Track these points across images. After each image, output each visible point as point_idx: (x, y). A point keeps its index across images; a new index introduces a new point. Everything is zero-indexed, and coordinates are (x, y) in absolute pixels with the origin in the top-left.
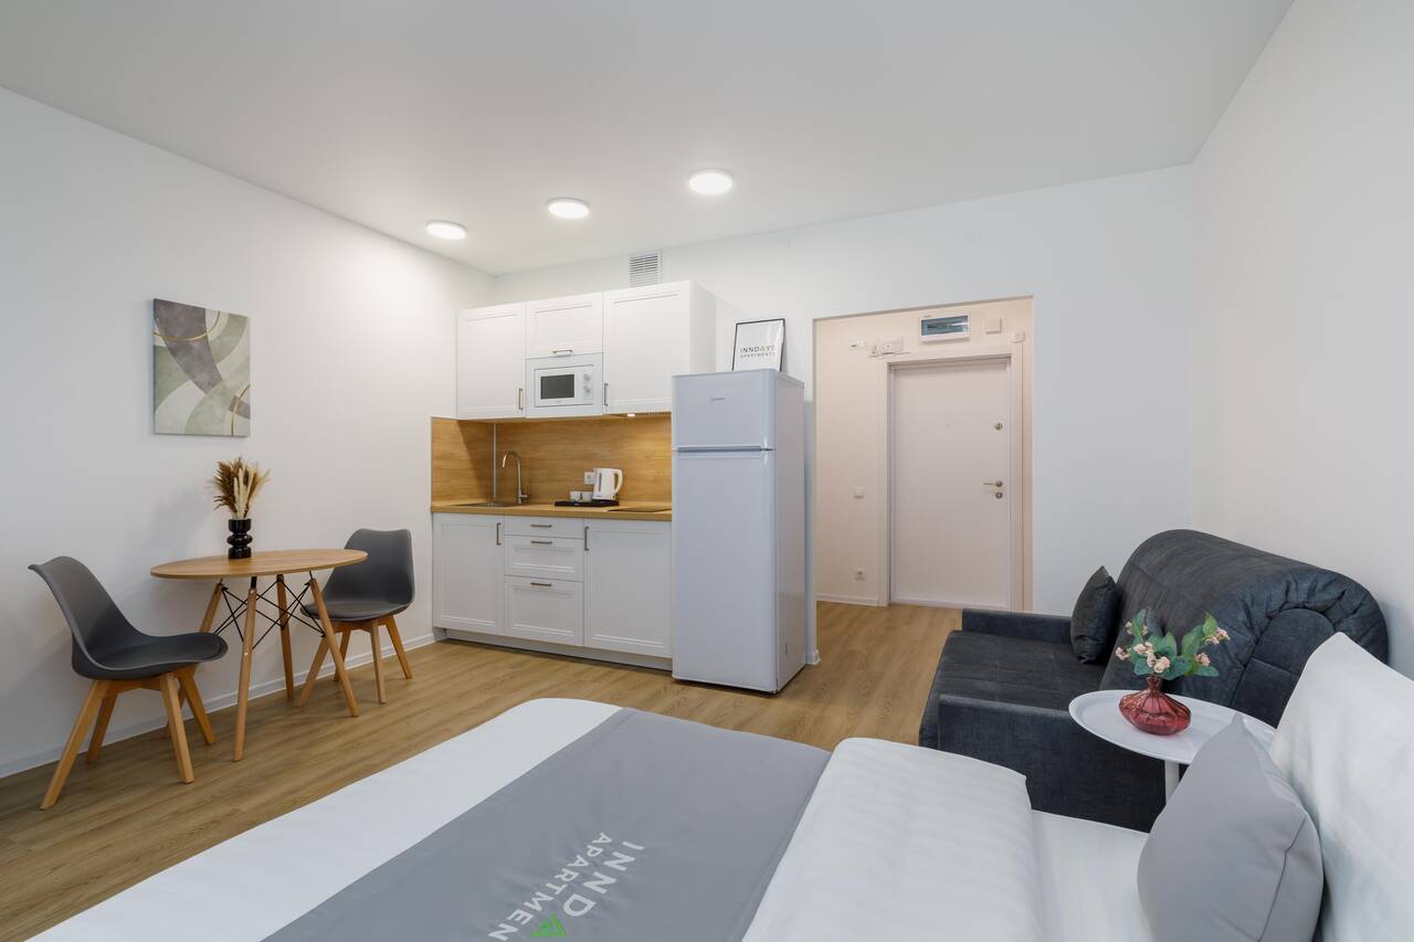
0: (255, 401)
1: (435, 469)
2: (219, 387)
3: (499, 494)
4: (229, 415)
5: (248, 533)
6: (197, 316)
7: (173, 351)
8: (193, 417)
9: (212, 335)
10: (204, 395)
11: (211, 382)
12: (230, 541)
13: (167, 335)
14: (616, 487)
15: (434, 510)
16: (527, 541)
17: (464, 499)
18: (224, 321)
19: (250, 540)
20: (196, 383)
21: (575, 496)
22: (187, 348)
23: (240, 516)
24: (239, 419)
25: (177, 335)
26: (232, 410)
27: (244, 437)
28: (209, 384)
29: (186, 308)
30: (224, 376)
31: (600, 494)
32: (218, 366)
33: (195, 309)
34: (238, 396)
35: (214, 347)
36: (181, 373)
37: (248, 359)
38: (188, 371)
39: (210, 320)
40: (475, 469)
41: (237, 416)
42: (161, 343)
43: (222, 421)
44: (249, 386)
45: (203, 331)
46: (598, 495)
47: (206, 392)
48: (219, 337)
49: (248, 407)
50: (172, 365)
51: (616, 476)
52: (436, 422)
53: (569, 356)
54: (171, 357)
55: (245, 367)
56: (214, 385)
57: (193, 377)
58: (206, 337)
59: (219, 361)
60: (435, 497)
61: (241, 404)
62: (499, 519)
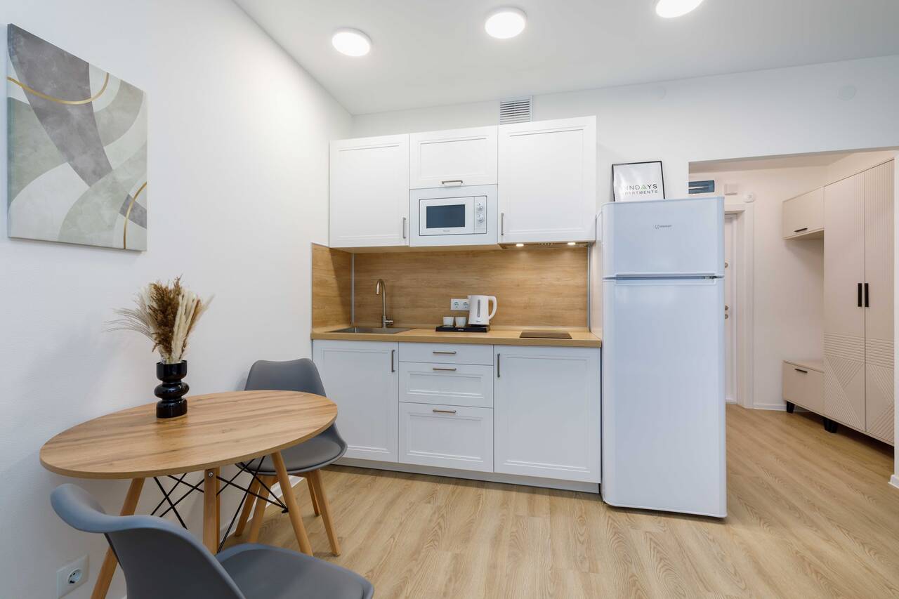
0: (153, 203)
1: (314, 295)
2: (106, 179)
3: (357, 319)
4: (121, 220)
5: (183, 380)
6: (77, 70)
7: (42, 114)
8: (71, 218)
9: (99, 104)
10: (88, 187)
11: (96, 171)
12: (158, 392)
13: (30, 83)
14: (490, 313)
15: (314, 338)
16: (428, 369)
17: (333, 325)
18: (114, 88)
19: (186, 389)
20: (75, 168)
21: (448, 321)
22: (64, 116)
23: (175, 359)
24: (133, 227)
25: (48, 90)
26: (124, 213)
27: (137, 252)
28: (94, 172)
29: (60, 54)
30: (114, 164)
31: (479, 319)
32: (105, 148)
33: (74, 60)
34: (132, 195)
35: (102, 121)
36: (51, 148)
37: (144, 147)
38: (64, 148)
39: (95, 83)
40: (341, 296)
41: (129, 221)
42: (21, 96)
43: (111, 227)
44: (146, 184)
45: (86, 95)
46: (474, 320)
47: (90, 186)
48: (108, 109)
49: (144, 212)
50: (40, 135)
51: (491, 304)
52: (316, 247)
53: (460, 186)
54: (37, 121)
55: (140, 159)
56: (100, 176)
57: (71, 159)
58: (90, 104)
59: (107, 143)
60: (315, 323)
61: (136, 206)
62: (394, 346)
